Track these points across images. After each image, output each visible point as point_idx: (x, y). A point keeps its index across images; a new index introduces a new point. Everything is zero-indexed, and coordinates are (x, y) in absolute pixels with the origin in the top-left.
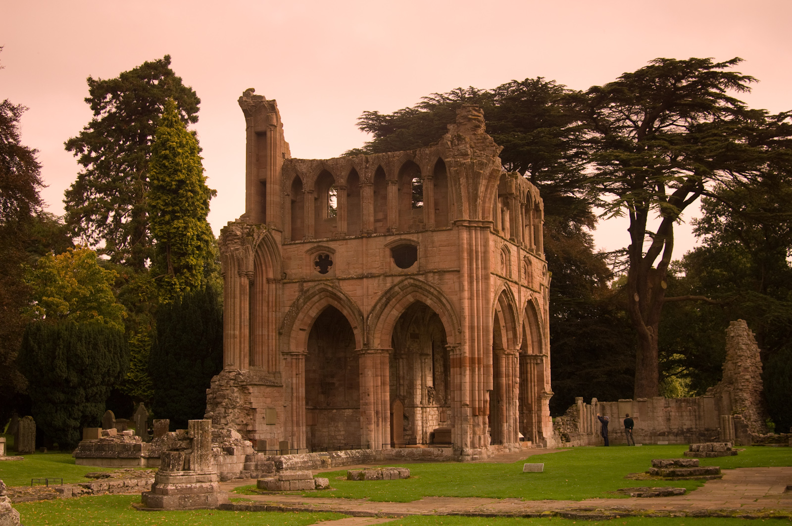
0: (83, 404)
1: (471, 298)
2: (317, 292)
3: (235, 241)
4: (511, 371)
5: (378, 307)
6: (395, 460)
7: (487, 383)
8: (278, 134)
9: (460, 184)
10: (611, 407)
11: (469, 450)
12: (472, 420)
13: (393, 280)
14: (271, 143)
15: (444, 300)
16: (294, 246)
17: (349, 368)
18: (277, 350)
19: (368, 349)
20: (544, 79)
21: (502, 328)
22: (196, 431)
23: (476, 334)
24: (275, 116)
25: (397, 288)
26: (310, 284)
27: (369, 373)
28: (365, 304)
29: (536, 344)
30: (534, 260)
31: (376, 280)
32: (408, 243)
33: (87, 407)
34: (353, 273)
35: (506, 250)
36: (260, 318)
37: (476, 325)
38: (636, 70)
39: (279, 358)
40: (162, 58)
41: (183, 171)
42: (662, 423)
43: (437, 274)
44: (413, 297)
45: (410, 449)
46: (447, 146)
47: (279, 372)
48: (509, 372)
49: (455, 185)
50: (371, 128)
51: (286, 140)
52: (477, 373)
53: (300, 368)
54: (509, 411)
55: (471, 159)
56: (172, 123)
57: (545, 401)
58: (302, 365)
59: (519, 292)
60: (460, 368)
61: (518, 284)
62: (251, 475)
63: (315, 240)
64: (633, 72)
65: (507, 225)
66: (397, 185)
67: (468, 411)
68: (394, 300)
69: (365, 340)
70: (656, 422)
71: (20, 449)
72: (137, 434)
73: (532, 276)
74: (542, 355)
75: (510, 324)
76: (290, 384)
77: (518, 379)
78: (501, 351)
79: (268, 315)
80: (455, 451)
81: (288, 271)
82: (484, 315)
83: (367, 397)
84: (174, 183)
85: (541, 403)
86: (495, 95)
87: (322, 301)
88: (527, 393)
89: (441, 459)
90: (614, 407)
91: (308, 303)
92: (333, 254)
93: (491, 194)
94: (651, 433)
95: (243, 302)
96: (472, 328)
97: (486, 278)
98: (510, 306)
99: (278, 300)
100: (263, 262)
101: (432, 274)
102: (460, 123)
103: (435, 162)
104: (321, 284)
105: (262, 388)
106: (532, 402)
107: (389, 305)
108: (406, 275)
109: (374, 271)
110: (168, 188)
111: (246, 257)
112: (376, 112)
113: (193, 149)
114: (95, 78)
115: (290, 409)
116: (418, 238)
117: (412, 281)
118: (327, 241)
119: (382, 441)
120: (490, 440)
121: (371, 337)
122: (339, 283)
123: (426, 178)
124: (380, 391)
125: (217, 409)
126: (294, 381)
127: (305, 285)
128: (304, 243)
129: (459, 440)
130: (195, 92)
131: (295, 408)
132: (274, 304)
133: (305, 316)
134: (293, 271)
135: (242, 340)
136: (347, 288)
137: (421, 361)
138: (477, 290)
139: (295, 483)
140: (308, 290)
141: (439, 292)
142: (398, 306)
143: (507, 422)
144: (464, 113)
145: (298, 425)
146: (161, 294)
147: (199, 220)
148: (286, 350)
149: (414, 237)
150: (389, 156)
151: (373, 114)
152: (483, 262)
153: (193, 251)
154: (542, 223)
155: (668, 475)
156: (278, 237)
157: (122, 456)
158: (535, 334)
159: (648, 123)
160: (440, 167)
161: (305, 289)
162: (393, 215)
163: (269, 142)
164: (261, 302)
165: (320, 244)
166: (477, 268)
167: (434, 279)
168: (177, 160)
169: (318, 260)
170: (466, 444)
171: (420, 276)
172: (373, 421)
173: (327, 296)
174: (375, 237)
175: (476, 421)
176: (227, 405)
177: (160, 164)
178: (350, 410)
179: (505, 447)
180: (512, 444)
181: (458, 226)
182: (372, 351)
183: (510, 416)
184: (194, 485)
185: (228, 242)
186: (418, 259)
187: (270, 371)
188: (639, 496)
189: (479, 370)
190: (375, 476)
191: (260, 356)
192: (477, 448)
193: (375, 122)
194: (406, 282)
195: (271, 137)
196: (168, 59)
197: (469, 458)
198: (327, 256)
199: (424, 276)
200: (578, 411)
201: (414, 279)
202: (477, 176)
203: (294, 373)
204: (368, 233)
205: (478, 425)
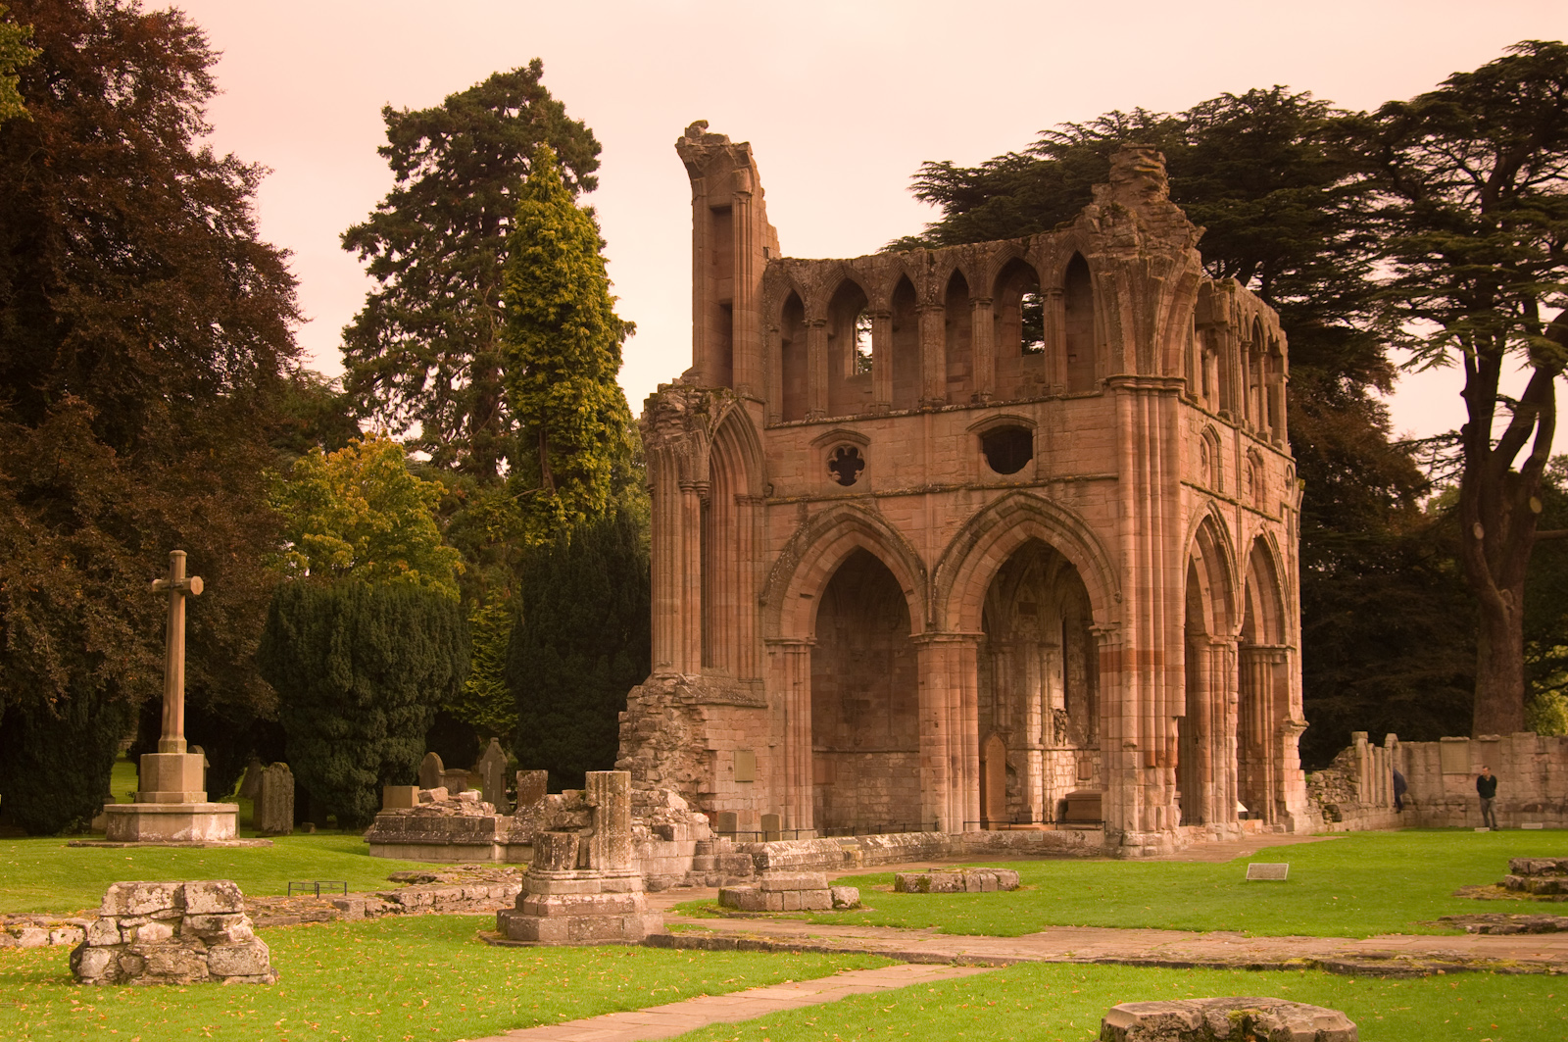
0: (383, 741)
1: (1141, 533)
2: (834, 522)
3: (673, 422)
4: (1221, 679)
5: (955, 552)
6: (990, 853)
7: (1173, 702)
8: (754, 210)
9: (1118, 305)
10: (1425, 752)
12: (1143, 776)
13: (984, 498)
14: (741, 228)
15: (1087, 537)
16: (788, 431)
17: (898, 671)
18: (757, 634)
19: (936, 635)
20: (1288, 90)
21: (1203, 592)
22: (601, 794)
23: (1151, 604)
24: (747, 175)
25: (992, 514)
26: (821, 506)
27: (938, 681)
28: (928, 545)
29: (1272, 625)
30: (1268, 456)
31: (952, 497)
32: (1015, 423)
33: (390, 745)
34: (905, 484)
35: (1211, 437)
36: (723, 573)
37: (1151, 585)
38: (1478, 67)
39: (760, 652)
40: (527, 66)
41: (570, 286)
42: (1531, 785)
43: (1071, 485)
44: (1025, 530)
45: (1019, 832)
46: (1091, 229)
47: (761, 679)
48: (1217, 680)
49: (1109, 306)
50: (937, 194)
51: (771, 222)
52: (1153, 682)
53: (802, 672)
54: (1218, 758)
55: (1141, 253)
56: (546, 192)
57: (1290, 739)
58: (805, 665)
59: (1239, 520)
60: (1120, 671)
61: (1236, 505)
62: (706, 879)
63: (829, 420)
64: (1471, 70)
65: (1214, 385)
66: (992, 307)
67: (1136, 758)
68: (986, 537)
69: (930, 616)
70: (1518, 784)
71: (266, 826)
72: (486, 798)
73: (1264, 488)
74: (1284, 646)
75: (1221, 584)
76: (782, 703)
77: (1236, 696)
78: (1202, 639)
79: (738, 568)
80: (1109, 836)
81: (778, 482)
82: (1168, 566)
83: (933, 728)
84: (551, 310)
85: (1282, 743)
86: (1187, 124)
87: (844, 539)
88: (1254, 722)
89: (1080, 851)
90: (1431, 753)
91: (816, 544)
92: (866, 445)
93: (1181, 323)
94: (1507, 806)
95: (688, 542)
96: (1142, 592)
97: (1172, 492)
98: (1219, 549)
99: (757, 538)
100: (726, 462)
101: (1062, 486)
102: (1118, 182)
103: (1068, 260)
104: (842, 505)
105: (727, 710)
106: (1263, 741)
107: (976, 547)
108: (1010, 487)
109: (946, 480)
110: (541, 319)
111: (695, 454)
112: (948, 163)
113: (589, 243)
114: (398, 108)
115: (783, 751)
116: (1034, 414)
117: (1022, 499)
118: (853, 421)
119: (964, 816)
120: (1178, 816)
121: (941, 611)
122: (876, 503)
123: (1049, 293)
124: (959, 717)
125: (640, 751)
126: (790, 697)
127: (810, 507)
128: (807, 425)
129: (1118, 815)
130: (590, 130)
131: (791, 749)
132: (749, 546)
133: (810, 570)
134: (787, 481)
135: (688, 616)
136: (895, 514)
137: (1041, 658)
138: (1154, 518)
139: (794, 896)
140: (816, 518)
141: (1076, 521)
142: (994, 548)
143: (1213, 781)
144: (1126, 162)
145: (797, 782)
146: (528, 526)
147: (602, 381)
148: (773, 636)
149: (1026, 412)
150: (974, 250)
151: (943, 167)
152: (1164, 461)
153: (590, 442)
154: (1285, 380)
155: (1544, 890)
156: (756, 414)
157: (457, 840)
158: (1270, 606)
159: (1503, 174)
160: (1078, 269)
161: (811, 515)
162: (984, 369)
163: (736, 225)
164: (723, 542)
165: (840, 427)
166: (1153, 473)
167: (1066, 495)
168: (558, 264)
169: (836, 459)
170: (1131, 824)
171: (1039, 489)
172: (946, 776)
173: (854, 530)
174: (947, 411)
175: (1152, 778)
176: (659, 742)
177: (524, 274)
178: (901, 755)
179: (1209, 831)
180: (1223, 825)
181: (1114, 389)
182: (944, 639)
183: (1218, 768)
184: (597, 897)
185: (659, 425)
186: (1035, 456)
187: (743, 677)
188: (1484, 931)
189: (1157, 675)
190: (950, 885)
191: (724, 647)
192: (1152, 831)
193: (946, 183)
194: (1010, 502)
195: (741, 216)
196: (536, 66)
197: (1137, 851)
198: (854, 451)
199: (1046, 489)
200: (1357, 759)
201: (1027, 495)
202: (1155, 286)
203: (790, 681)
204: (934, 405)
205: (1156, 785)
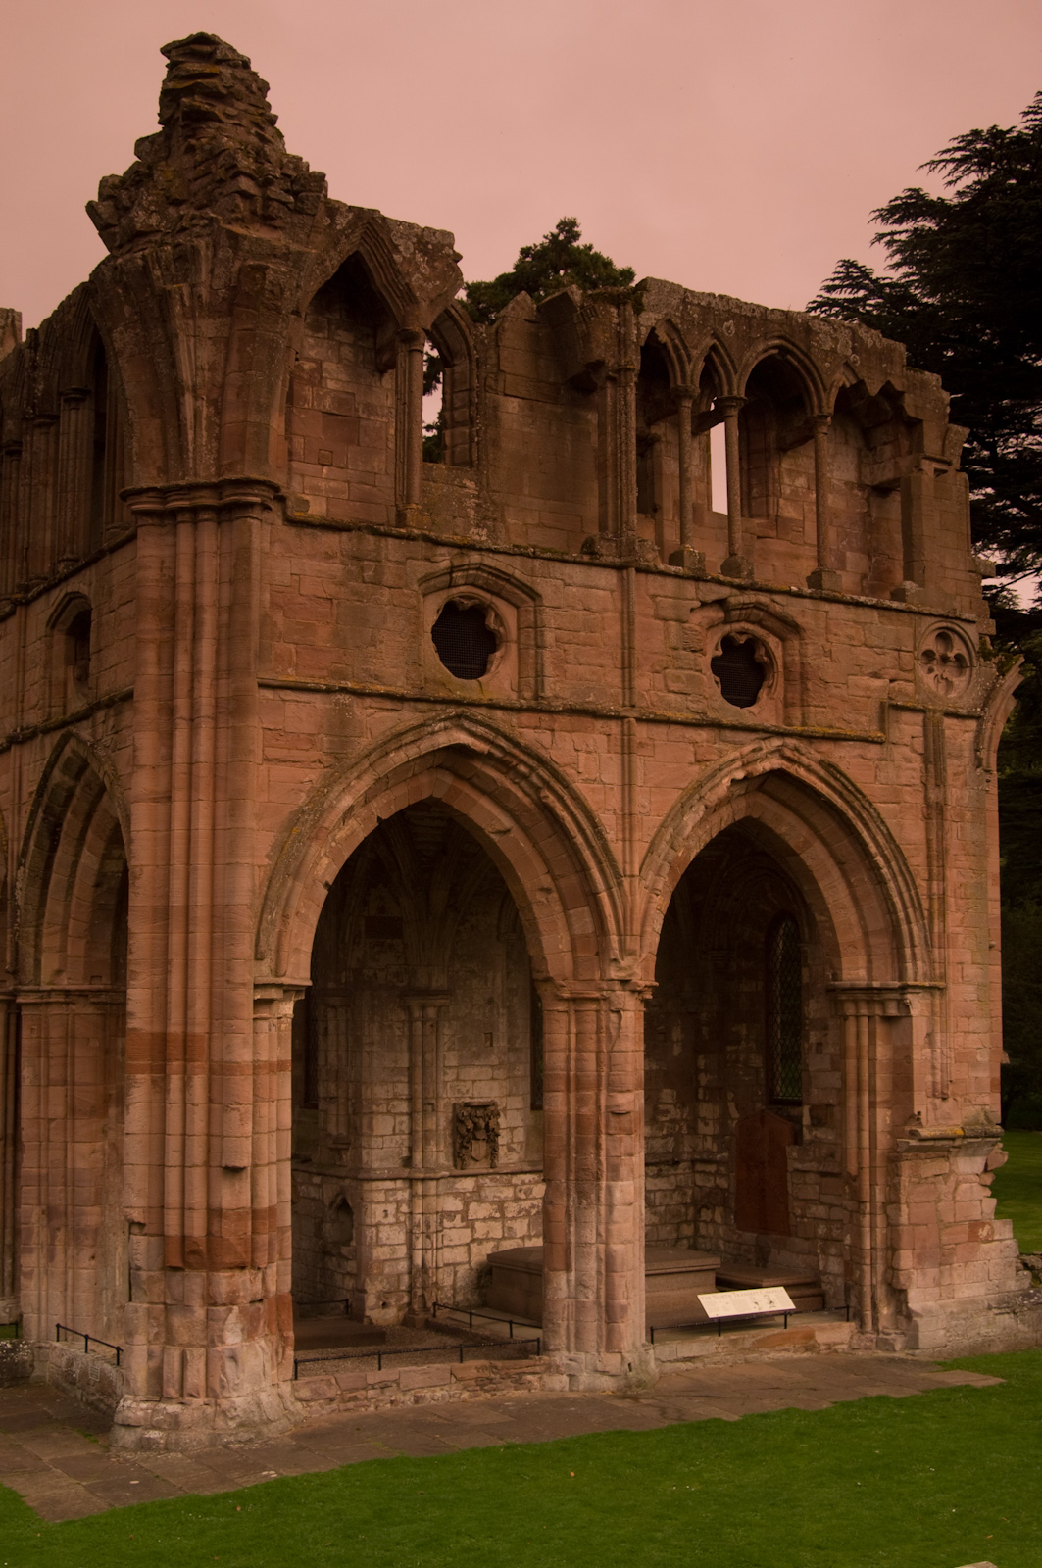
1: (164, 798)
4: (592, 1066)
5: (32, 845)
7: (220, 1137)
11: (134, 1407)
12: (158, 1288)
13: (51, 746)
23: (178, 938)
25: (57, 775)
28: (12, 835)
31: (33, 749)
34: (8, 729)
43: (111, 711)
52: (176, 1095)
54: (581, 1224)
59: (626, 749)
67: (142, 1248)
68: (69, 815)
75: (574, 879)
78: (549, 988)
97: (234, 707)
101: (102, 714)
107: (62, 835)
108: (64, 724)
109: (31, 719)
116: (90, 586)
117: (75, 744)
121: (28, 948)
138: (192, 763)
141: (110, 781)
143: (568, 1269)
149: (84, 585)
158: (872, 906)
166: (194, 675)
167: (105, 732)
171: (85, 724)
172: (36, 1240)
174: (35, 598)
175: (176, 1289)
181: (136, 518)
183: (580, 1243)
189: (186, 1086)
192: (169, 1399)
194: (68, 751)
199: (91, 722)
201: (76, 737)
202: (168, 302)
204: (27, 590)
205: (184, 1306)
